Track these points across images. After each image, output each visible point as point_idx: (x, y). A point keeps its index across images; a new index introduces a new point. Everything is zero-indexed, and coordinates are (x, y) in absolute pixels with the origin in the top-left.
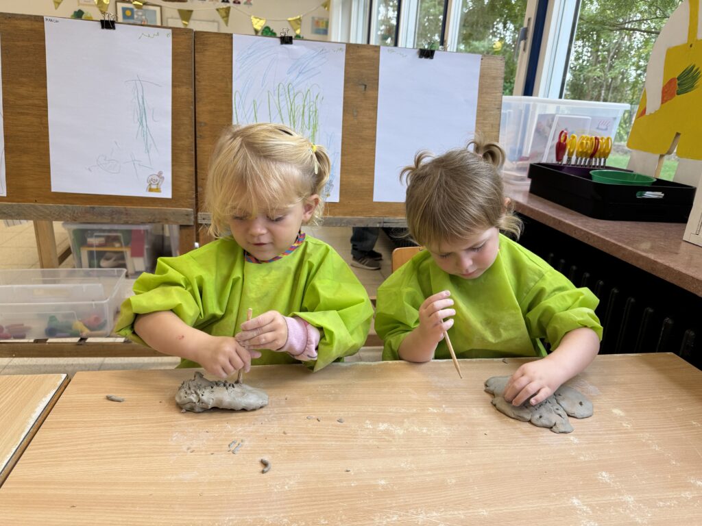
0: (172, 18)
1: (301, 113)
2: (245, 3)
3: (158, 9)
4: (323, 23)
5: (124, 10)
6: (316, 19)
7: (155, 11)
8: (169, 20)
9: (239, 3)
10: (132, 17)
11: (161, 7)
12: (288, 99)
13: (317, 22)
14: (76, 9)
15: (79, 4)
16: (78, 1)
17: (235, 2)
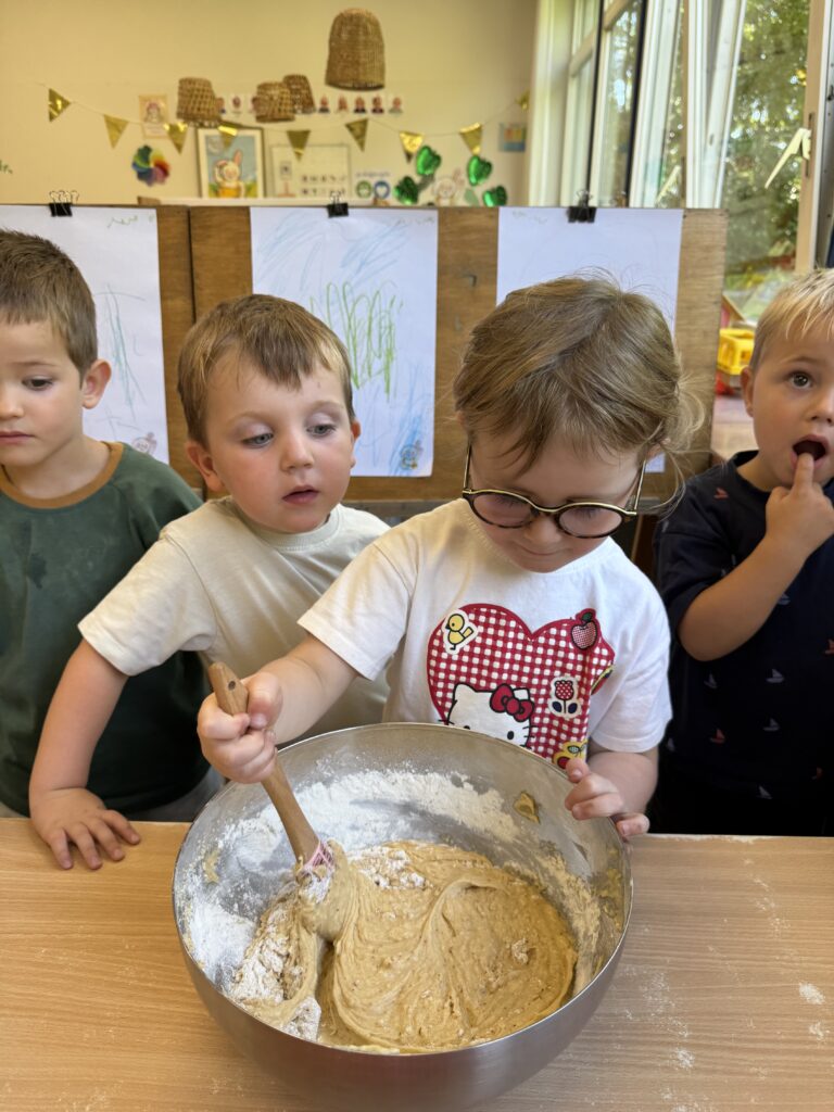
0: (279, 145)
1: (367, 331)
2: (392, 111)
3: (257, 134)
5: (208, 139)
6: (507, 126)
7: (252, 139)
8: (275, 150)
9: (381, 111)
11: (261, 130)
12: (344, 310)
13: (509, 131)
14: (141, 145)
15: (145, 137)
16: (143, 131)
17: (374, 111)
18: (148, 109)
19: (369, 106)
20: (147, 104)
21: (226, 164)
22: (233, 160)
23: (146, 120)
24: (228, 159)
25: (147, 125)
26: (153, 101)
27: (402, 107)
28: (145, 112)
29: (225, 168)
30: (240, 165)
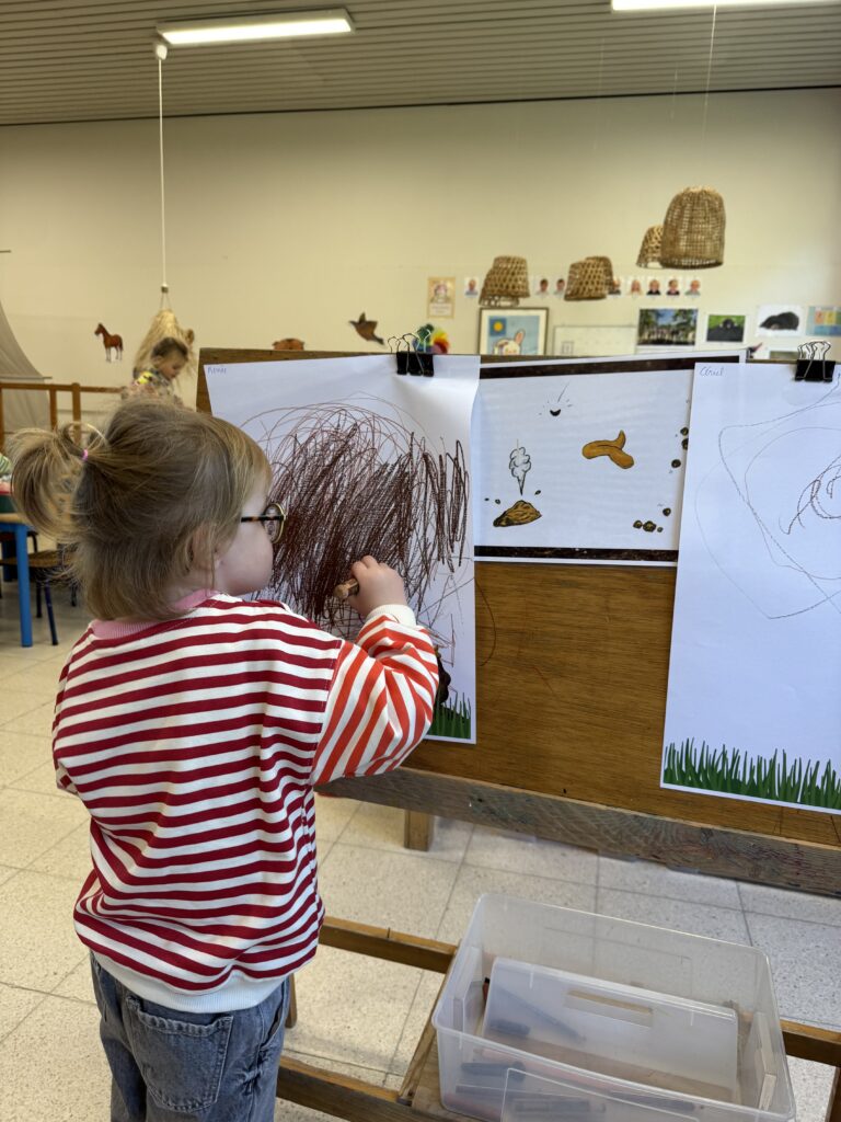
0: (563, 326)
2: (688, 293)
3: (542, 314)
4: (830, 315)
5: (493, 322)
6: (819, 309)
7: (537, 318)
8: (558, 331)
9: (677, 293)
10: (502, 332)
11: (547, 309)
13: (820, 315)
14: (423, 324)
15: (429, 316)
16: (428, 311)
17: (669, 293)
18: (436, 291)
19: (664, 288)
20: (435, 286)
21: (506, 343)
22: (515, 339)
23: (432, 300)
24: (510, 339)
25: (432, 305)
26: (442, 282)
27: (700, 290)
28: (433, 292)
29: (505, 347)
30: (520, 345)
